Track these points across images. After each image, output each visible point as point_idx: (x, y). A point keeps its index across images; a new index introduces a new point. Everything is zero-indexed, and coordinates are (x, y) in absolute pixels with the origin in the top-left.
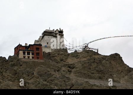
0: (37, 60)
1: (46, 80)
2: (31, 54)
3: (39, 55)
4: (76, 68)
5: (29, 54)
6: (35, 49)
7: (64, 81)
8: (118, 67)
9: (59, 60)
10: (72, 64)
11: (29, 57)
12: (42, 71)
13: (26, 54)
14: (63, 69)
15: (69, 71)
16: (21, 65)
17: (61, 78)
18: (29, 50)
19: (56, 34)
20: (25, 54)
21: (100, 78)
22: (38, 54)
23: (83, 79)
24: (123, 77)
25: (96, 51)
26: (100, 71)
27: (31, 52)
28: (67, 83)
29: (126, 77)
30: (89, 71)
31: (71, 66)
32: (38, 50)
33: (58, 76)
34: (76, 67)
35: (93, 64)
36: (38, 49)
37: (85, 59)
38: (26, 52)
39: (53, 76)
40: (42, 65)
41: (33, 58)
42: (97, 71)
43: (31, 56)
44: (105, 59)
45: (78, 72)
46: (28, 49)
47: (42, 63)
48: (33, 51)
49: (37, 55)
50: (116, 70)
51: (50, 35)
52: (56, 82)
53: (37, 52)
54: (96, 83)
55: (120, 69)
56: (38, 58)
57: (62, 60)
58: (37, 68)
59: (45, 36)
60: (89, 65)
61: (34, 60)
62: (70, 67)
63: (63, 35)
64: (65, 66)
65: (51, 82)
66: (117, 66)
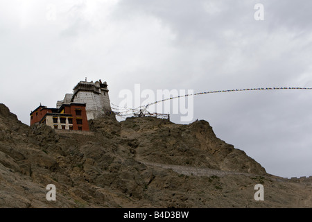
0: (80, 132)
1: (106, 169)
2: (67, 121)
3: (81, 124)
4: (141, 146)
5: (63, 121)
6: (74, 113)
7: (137, 169)
8: (208, 144)
9: (110, 133)
10: (133, 140)
11: (64, 127)
12: (95, 152)
13: (59, 121)
14: (122, 148)
15: (133, 151)
16: (57, 141)
17: (130, 164)
18: (62, 115)
19: (98, 88)
20: (57, 122)
21: (188, 163)
22: (79, 121)
23: (160, 165)
24: (222, 160)
25: (167, 118)
26: (185, 151)
27: (67, 118)
28: (143, 173)
29: (226, 161)
30: (165, 152)
31: (133, 143)
32: (80, 115)
33: (123, 160)
34: (140, 144)
35: (168, 139)
36: (78, 112)
37: (152, 131)
38: (59, 117)
39: (115, 160)
40: (90, 142)
41: (71, 128)
42: (179, 150)
43: (67, 125)
44: (184, 130)
45: (147, 153)
46: (60, 112)
47: (90, 138)
48: (70, 115)
49: (78, 123)
50: (206, 148)
51: (89, 91)
52: (123, 171)
53: (78, 117)
54: (183, 173)
55: (211, 147)
56: (80, 129)
57: (114, 133)
58: (83, 147)
59: (80, 92)
60: (163, 141)
61: (74, 132)
62: (130, 145)
63: (108, 91)
64: (122, 142)
65: (116, 170)
66: (207, 142)
